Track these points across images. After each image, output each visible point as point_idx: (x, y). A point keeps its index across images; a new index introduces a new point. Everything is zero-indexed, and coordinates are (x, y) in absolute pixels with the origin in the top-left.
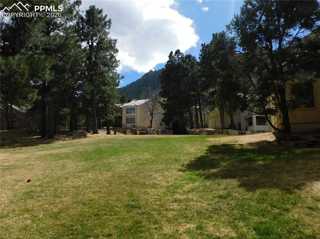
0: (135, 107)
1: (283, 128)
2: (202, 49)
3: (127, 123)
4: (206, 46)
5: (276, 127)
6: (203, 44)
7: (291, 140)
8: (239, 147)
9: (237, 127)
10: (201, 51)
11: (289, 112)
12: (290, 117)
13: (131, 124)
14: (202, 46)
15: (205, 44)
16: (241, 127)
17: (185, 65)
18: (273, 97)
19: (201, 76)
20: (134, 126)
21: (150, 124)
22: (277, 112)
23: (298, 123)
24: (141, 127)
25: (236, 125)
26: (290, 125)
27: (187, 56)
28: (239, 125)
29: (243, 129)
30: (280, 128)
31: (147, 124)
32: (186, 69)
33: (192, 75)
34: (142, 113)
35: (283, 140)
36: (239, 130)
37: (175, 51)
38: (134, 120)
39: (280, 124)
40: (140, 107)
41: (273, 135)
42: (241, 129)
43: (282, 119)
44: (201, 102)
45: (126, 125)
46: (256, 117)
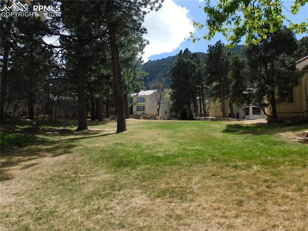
0: (145, 97)
1: (272, 115)
2: (209, 49)
3: (137, 111)
4: (212, 47)
5: (269, 115)
6: (210, 45)
7: (276, 122)
8: (246, 126)
9: (236, 116)
10: (207, 51)
11: (277, 106)
12: (277, 108)
13: (141, 112)
14: (208, 47)
15: (211, 45)
16: (239, 116)
17: (193, 62)
18: (266, 96)
19: (207, 73)
20: (144, 114)
21: (158, 112)
22: (269, 105)
23: (281, 113)
24: (149, 115)
25: (234, 114)
26: (277, 114)
27: (194, 54)
28: (237, 114)
29: (241, 117)
30: (271, 115)
31: (155, 112)
32: (194, 66)
33: (198, 71)
34: (151, 103)
35: (272, 122)
36: (237, 118)
37: (184, 50)
38: (144, 108)
39: (271, 113)
40: (149, 97)
41: (266, 120)
42: (239, 117)
43: (272, 109)
44: (204, 93)
45: (137, 113)
46: (253, 107)
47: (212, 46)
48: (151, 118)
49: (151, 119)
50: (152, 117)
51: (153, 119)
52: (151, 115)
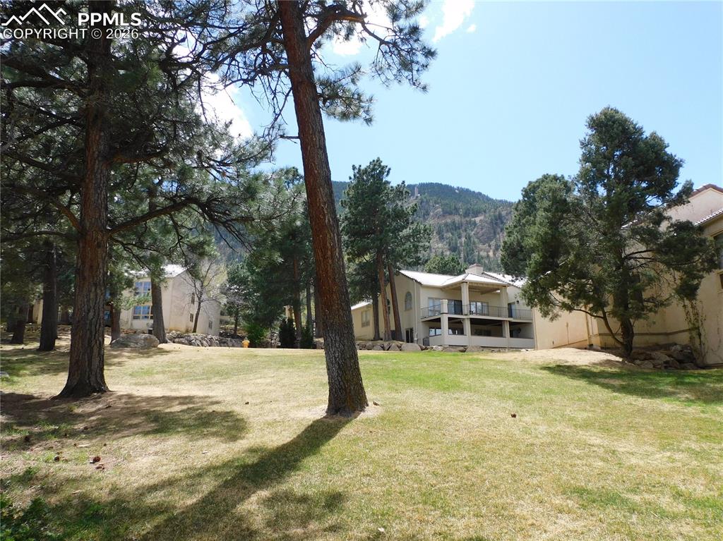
3: (135, 318)
9: (404, 337)
13: (146, 321)
16: (413, 338)
21: (192, 323)
24: (173, 330)
29: (418, 340)
31: (184, 323)
34: (176, 298)
40: (172, 281)
42: (413, 341)
45: (132, 324)
46: (449, 318)
47: (362, 168)
48: (177, 340)
49: (179, 343)
50: (179, 336)
51: (183, 343)
52: (177, 331)
